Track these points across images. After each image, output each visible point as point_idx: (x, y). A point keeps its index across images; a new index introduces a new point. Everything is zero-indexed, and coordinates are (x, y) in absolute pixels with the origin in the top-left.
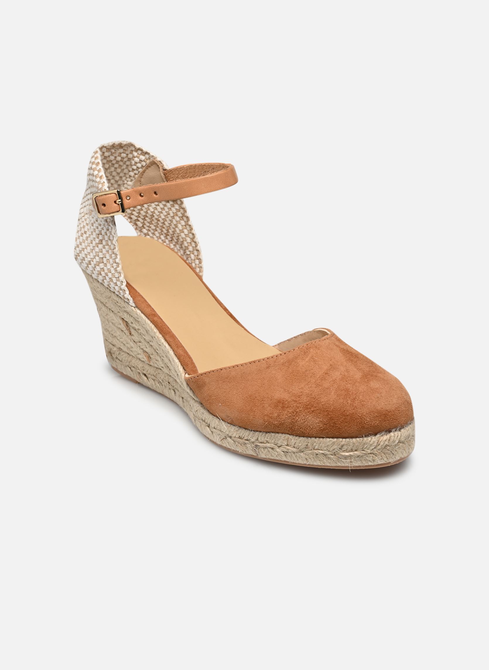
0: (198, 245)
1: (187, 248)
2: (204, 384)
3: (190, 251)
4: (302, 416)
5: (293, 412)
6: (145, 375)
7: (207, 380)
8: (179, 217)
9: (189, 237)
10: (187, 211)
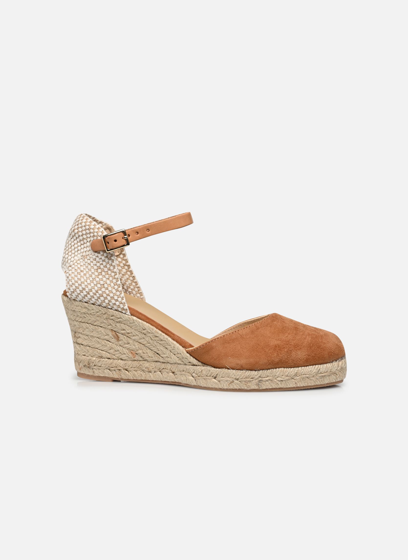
0: (138, 283)
1: (128, 287)
2: (212, 348)
3: (131, 289)
4: (294, 352)
5: (288, 351)
6: (126, 370)
7: (214, 344)
8: (121, 267)
9: (130, 280)
10: (128, 262)
